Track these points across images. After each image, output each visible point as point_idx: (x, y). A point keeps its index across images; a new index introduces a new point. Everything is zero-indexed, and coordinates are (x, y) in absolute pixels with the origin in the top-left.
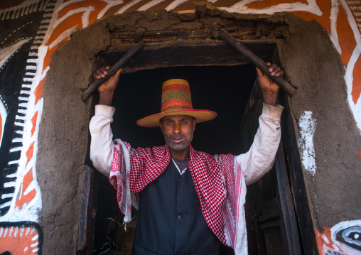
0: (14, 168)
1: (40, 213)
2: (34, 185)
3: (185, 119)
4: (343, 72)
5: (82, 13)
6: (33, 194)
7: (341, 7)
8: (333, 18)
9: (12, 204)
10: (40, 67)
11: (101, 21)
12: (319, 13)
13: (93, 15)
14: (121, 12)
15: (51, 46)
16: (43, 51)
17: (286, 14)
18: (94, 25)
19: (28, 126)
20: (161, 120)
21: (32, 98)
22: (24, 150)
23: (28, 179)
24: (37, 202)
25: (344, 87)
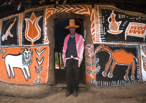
0: (44, 38)
1: (49, 43)
2: (47, 40)
3: (73, 27)
4: (91, 24)
5: (51, 12)
6: (47, 41)
7: (93, 13)
8: (92, 15)
9: (45, 42)
10: (45, 22)
11: (55, 14)
12: (90, 14)
13: (53, 12)
14: (58, 12)
15: (47, 18)
16: (45, 19)
17: (85, 14)
18: (54, 14)
19: (45, 31)
20: (69, 27)
21: (45, 27)
22: (45, 35)
23: (46, 39)
24: (48, 42)
25: (91, 27)
